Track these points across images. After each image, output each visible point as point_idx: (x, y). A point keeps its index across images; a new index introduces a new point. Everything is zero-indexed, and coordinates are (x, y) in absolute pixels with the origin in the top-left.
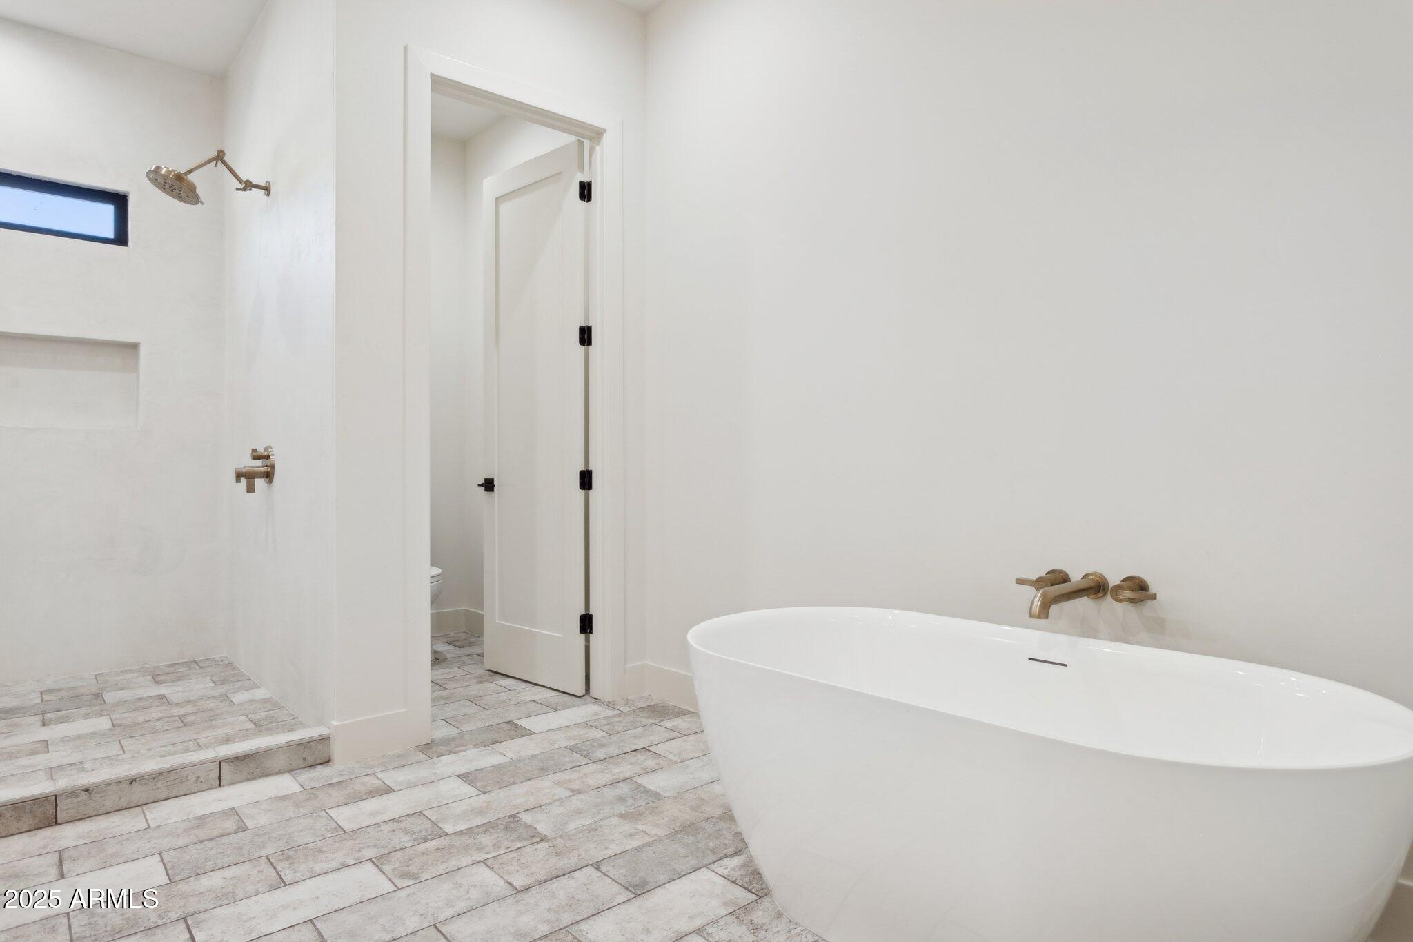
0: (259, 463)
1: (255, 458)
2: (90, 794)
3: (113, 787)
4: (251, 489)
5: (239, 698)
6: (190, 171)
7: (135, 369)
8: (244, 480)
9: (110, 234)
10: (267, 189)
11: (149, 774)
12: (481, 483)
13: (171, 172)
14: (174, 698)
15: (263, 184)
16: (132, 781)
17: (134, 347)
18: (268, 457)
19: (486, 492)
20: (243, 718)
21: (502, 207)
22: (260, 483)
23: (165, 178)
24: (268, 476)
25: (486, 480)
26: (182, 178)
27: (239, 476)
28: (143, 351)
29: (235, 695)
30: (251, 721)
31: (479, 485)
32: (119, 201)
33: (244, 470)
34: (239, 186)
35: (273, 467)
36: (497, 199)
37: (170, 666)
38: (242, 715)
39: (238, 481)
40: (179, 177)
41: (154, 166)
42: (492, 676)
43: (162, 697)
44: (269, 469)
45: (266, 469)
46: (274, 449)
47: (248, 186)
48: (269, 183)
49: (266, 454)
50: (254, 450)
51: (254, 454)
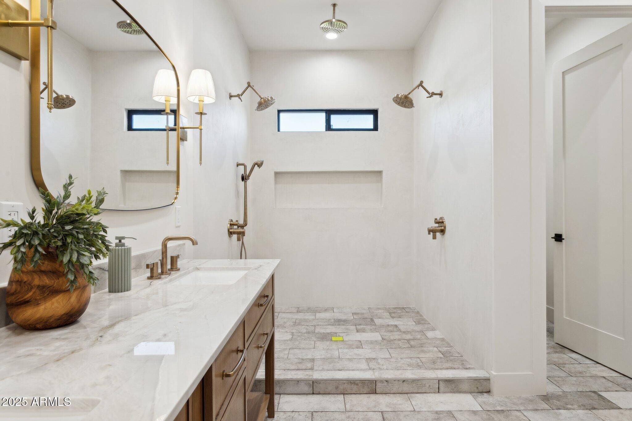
0: (437, 225)
1: (436, 223)
2: (388, 383)
3: (396, 382)
4: (434, 237)
5: (430, 334)
6: (409, 94)
7: (381, 181)
8: (431, 233)
9: (372, 127)
10: (441, 95)
11: (410, 379)
12: (553, 237)
13: (403, 95)
14: (402, 328)
15: (439, 92)
16: (404, 381)
17: (380, 172)
18: (443, 222)
19: (555, 242)
20: (435, 349)
21: (567, 77)
22: (438, 235)
23: (401, 98)
24: (443, 231)
25: (556, 235)
26: (407, 96)
27: (430, 231)
28: (384, 174)
29: (426, 332)
30: (441, 352)
31: (552, 238)
32: (374, 113)
33: (432, 229)
34: (428, 95)
35: (445, 227)
36: (563, 73)
37: (395, 308)
38: (434, 347)
39: (429, 234)
40: (406, 97)
41: (396, 95)
42: (562, 349)
43: (396, 326)
44: (443, 228)
45: (441, 228)
46: (445, 218)
47: (433, 94)
48: (442, 91)
49: (441, 221)
50: (436, 219)
51: (436, 221)
